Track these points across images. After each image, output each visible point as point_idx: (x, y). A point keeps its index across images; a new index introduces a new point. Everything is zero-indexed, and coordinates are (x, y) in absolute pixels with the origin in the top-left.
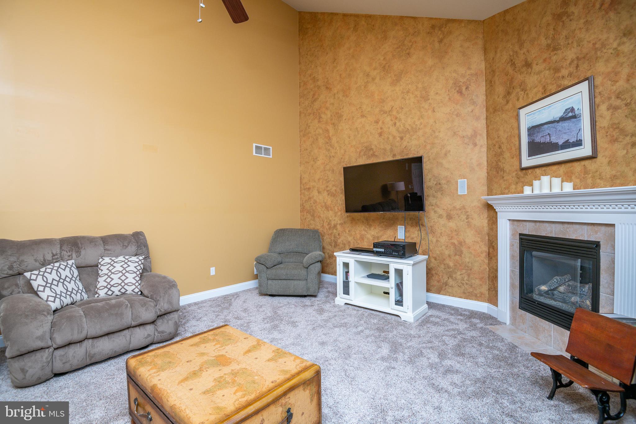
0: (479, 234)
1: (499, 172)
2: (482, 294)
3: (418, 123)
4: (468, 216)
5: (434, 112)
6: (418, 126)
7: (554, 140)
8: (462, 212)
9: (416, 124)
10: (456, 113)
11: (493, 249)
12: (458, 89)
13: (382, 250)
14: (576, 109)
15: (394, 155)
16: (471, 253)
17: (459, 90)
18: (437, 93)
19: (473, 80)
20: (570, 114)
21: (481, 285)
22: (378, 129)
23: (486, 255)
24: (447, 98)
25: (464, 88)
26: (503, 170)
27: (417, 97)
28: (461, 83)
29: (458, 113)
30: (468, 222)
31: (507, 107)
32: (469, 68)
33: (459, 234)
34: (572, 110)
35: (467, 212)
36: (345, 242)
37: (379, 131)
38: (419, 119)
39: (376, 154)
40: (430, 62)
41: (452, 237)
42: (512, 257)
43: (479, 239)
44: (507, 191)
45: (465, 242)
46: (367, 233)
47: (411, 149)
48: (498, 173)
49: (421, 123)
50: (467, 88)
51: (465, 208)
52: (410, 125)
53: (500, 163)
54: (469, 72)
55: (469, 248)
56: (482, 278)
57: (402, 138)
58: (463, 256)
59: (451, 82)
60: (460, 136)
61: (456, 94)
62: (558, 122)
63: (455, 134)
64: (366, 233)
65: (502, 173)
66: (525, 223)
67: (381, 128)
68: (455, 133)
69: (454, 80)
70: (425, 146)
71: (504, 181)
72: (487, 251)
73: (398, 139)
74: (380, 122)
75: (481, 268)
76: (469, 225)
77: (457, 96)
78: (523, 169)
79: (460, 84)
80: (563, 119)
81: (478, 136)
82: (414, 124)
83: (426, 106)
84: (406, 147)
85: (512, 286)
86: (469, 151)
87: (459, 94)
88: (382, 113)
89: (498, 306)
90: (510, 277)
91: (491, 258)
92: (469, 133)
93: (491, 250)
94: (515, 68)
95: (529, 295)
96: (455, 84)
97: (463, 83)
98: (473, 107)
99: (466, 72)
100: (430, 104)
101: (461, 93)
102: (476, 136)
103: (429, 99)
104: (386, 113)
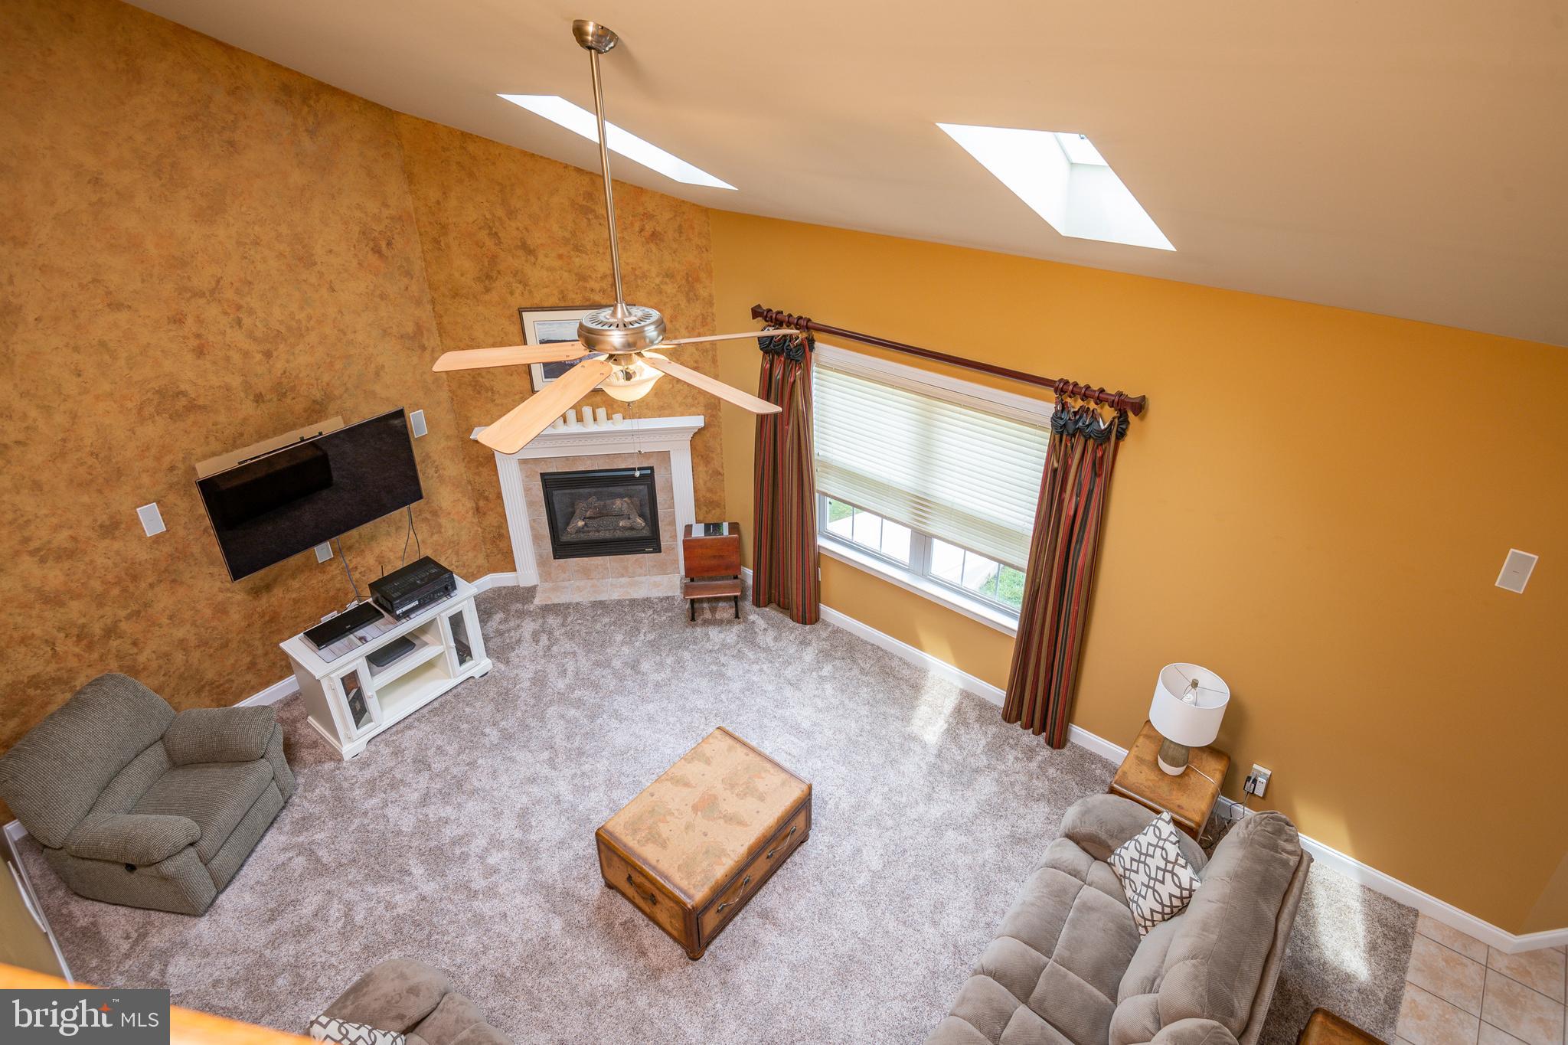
0: (458, 487)
1: (483, 392)
2: (479, 567)
3: (302, 316)
4: (437, 467)
5: (333, 290)
6: (304, 323)
8: (426, 466)
9: (296, 318)
10: (378, 292)
11: (487, 500)
12: (371, 244)
13: (415, 604)
16: (453, 520)
17: (375, 246)
18: (331, 251)
19: (396, 229)
21: (475, 556)
22: (185, 337)
23: (474, 513)
24: (355, 263)
25: (383, 244)
26: (492, 390)
27: (285, 256)
28: (376, 234)
29: (382, 292)
30: (439, 476)
32: (386, 205)
33: (430, 501)
35: (435, 461)
37: (193, 343)
38: (302, 308)
39: (201, 402)
40: (297, 177)
42: (530, 504)
43: (460, 495)
45: (441, 508)
47: (301, 375)
48: (479, 393)
49: (309, 318)
50: (389, 244)
51: (430, 457)
52: (281, 322)
53: (482, 380)
54: (386, 212)
55: (449, 514)
56: (475, 546)
57: (268, 355)
58: (443, 530)
59: (357, 229)
60: (395, 336)
61: (370, 255)
63: (385, 333)
64: (229, 595)
65: (490, 394)
66: (550, 461)
67: (198, 336)
68: (385, 331)
69: (362, 225)
70: (331, 364)
71: (497, 405)
72: (474, 505)
73: (259, 357)
74: (190, 321)
75: (471, 534)
76: (442, 480)
77: (373, 259)
78: (534, 392)
79: (373, 235)
81: (425, 332)
82: (293, 319)
83: (313, 280)
84: (285, 372)
85: (536, 538)
86: (415, 360)
87: (377, 255)
88: (188, 295)
89: (515, 570)
90: (532, 528)
91: (484, 514)
92: (410, 328)
93: (481, 503)
94: (499, 243)
95: (564, 538)
96: (364, 234)
97: (380, 233)
98: (406, 280)
99: (380, 212)
100: (321, 274)
101: (377, 251)
102: (422, 332)
103: (315, 264)
104: (202, 295)
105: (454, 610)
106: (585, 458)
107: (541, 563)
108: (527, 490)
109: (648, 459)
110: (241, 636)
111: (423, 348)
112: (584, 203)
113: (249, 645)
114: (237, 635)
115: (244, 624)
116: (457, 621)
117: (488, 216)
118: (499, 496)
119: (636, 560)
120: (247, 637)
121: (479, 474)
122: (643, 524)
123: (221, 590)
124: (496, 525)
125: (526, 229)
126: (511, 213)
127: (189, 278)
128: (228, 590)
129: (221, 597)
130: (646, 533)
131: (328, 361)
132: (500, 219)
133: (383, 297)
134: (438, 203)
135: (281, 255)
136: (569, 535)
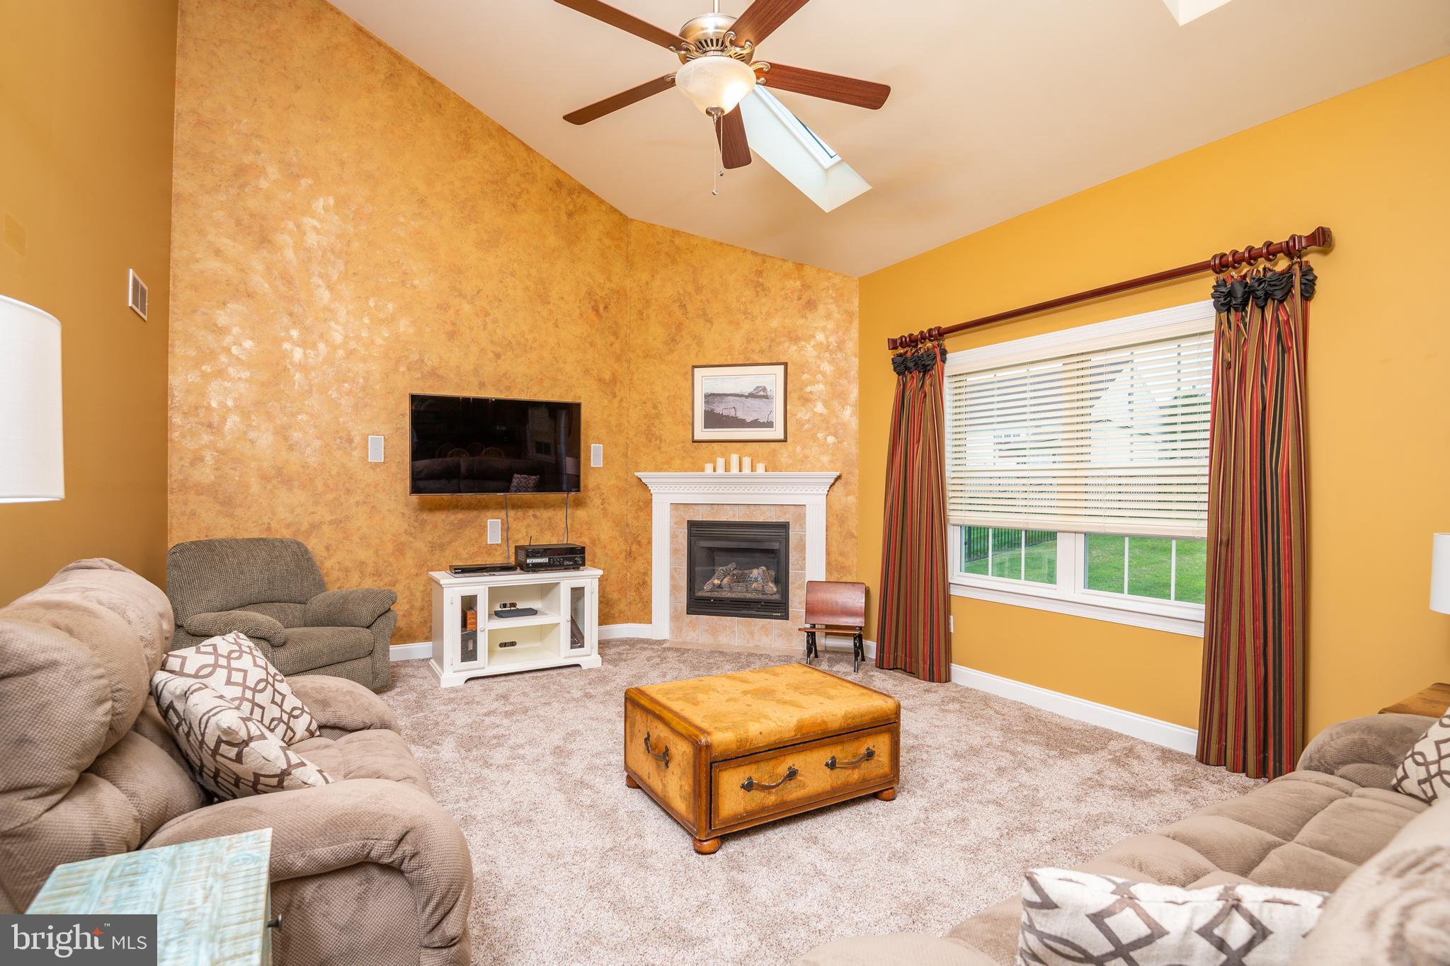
0: (617, 526)
1: (653, 440)
2: (621, 612)
3: (530, 337)
4: (603, 500)
5: (557, 326)
6: (530, 342)
7: (740, 415)
8: (595, 494)
9: (525, 337)
10: (589, 340)
11: (640, 545)
12: (593, 303)
13: (545, 560)
14: (768, 390)
15: (482, 385)
16: (607, 554)
17: (596, 305)
18: (562, 298)
19: (614, 298)
20: (762, 393)
21: (619, 600)
22: (445, 322)
23: (626, 556)
24: (578, 311)
25: (601, 307)
26: (660, 438)
27: (529, 291)
28: (598, 297)
29: (593, 341)
30: (603, 509)
31: (669, 358)
32: (610, 280)
33: (591, 528)
34: (764, 389)
35: (603, 494)
36: (348, 564)
37: (449, 328)
38: (531, 331)
39: (441, 372)
40: (552, 241)
41: (581, 533)
42: (674, 552)
43: (618, 534)
44: (666, 467)
45: (598, 539)
46: (414, 538)
47: (517, 381)
48: (650, 441)
49: (535, 340)
50: (606, 308)
51: (599, 488)
52: (514, 336)
53: (654, 429)
54: (608, 285)
55: (605, 547)
56: (621, 589)
57: (498, 356)
58: (596, 560)
59: (584, 289)
60: (594, 377)
61: (590, 311)
62: (747, 397)
63: (587, 372)
64: (411, 539)
65: (658, 441)
66: (696, 507)
67: (454, 324)
68: (587, 370)
69: (589, 288)
70: (541, 380)
71: (662, 453)
72: (628, 548)
73: (491, 355)
74: (452, 312)
75: (620, 576)
76: (605, 513)
77: (591, 314)
78: (694, 442)
79: (596, 298)
80: (751, 396)
81: (618, 384)
82: (523, 336)
83: (545, 313)
84: (505, 374)
85: (674, 588)
86: (606, 402)
87: (595, 313)
88: (457, 293)
89: (651, 623)
90: (672, 577)
91: (635, 559)
92: (607, 376)
93: (634, 547)
94: (686, 313)
95: (699, 594)
96: (589, 294)
97: (601, 297)
98: (612, 339)
99: (605, 283)
100: (551, 312)
101: (596, 309)
102: (616, 383)
103: (549, 303)
104: (465, 297)
105: (577, 583)
106: (728, 507)
107: (675, 618)
108: (673, 536)
109: (785, 513)
110: (407, 581)
111: (615, 396)
112: (755, 279)
113: (411, 594)
114: (406, 579)
115: (414, 571)
116: (577, 594)
117: (681, 292)
118: (650, 542)
119: (763, 626)
120: (412, 586)
121: (637, 518)
122: (775, 589)
123: (406, 532)
124: (642, 571)
125: (708, 301)
126: (698, 289)
127: (460, 282)
128: (411, 534)
129: (404, 538)
130: (777, 597)
131: (540, 376)
132: (690, 294)
133: (592, 344)
134: (647, 283)
135: (527, 288)
136: (706, 590)
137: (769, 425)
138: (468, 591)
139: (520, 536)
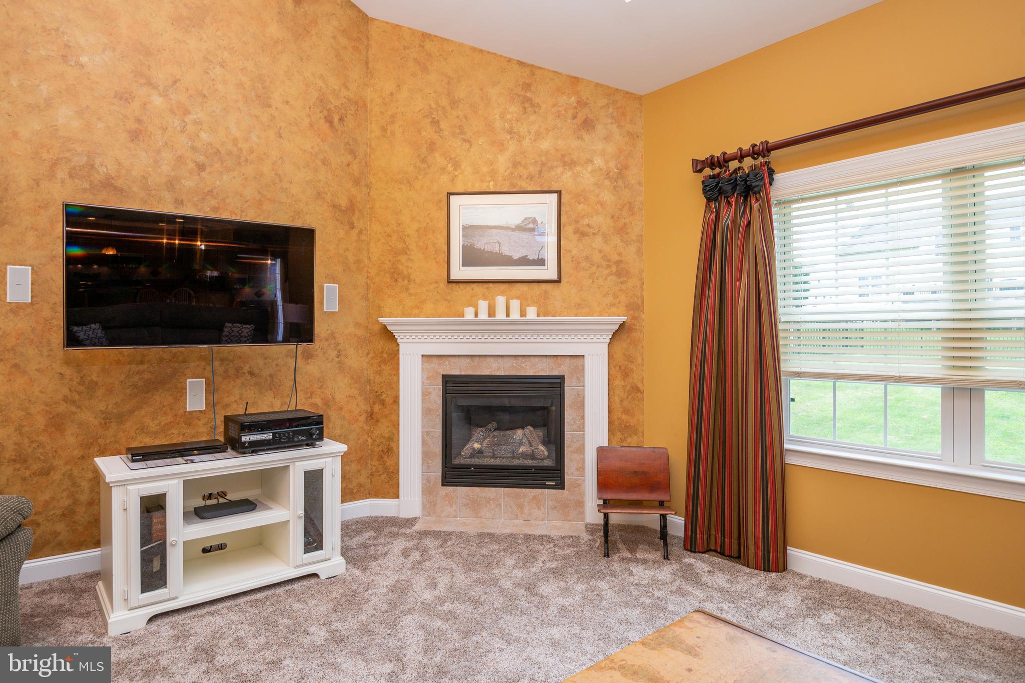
0: (356, 383)
1: (400, 280)
2: (360, 485)
3: (244, 146)
4: (339, 351)
5: (281, 137)
6: (245, 153)
7: (506, 251)
8: (329, 345)
9: (239, 145)
10: (321, 157)
11: (383, 404)
12: (326, 113)
13: (267, 436)
14: (539, 222)
15: (179, 202)
16: (344, 418)
17: (329, 116)
18: (287, 102)
19: (351, 110)
20: (531, 226)
21: (359, 471)
22: (126, 117)
23: (367, 418)
24: (307, 121)
25: (336, 118)
26: (408, 278)
27: (244, 89)
28: (332, 106)
29: (326, 158)
30: (339, 362)
31: (419, 183)
32: (346, 87)
33: (324, 386)
34: (534, 221)
35: (338, 344)
37: (132, 125)
38: (246, 139)
39: (119, 183)
40: (275, 30)
41: (312, 393)
42: (427, 412)
43: (356, 392)
44: (416, 311)
45: (334, 399)
46: (78, 407)
47: (227, 201)
48: (396, 281)
49: (251, 151)
50: (341, 120)
51: (334, 338)
52: (223, 144)
53: (400, 267)
54: (344, 93)
55: (341, 409)
56: (361, 458)
57: (201, 167)
59: (315, 94)
60: (328, 202)
61: (322, 121)
62: (513, 230)
63: (319, 195)
64: (73, 409)
65: (406, 282)
66: (453, 360)
67: (139, 121)
68: (319, 194)
69: (320, 93)
70: (260, 203)
71: (410, 295)
72: (369, 409)
73: (191, 165)
74: (136, 104)
75: (360, 442)
76: (341, 367)
77: (325, 127)
78: (450, 282)
79: (329, 107)
80: (519, 228)
81: (356, 212)
82: (236, 145)
83: (264, 119)
84: (211, 191)
85: (426, 455)
86: (342, 233)
87: (328, 124)
88: (143, 81)
89: (398, 497)
90: (424, 443)
91: (377, 421)
92: (343, 202)
93: (377, 408)
94: (439, 131)
95: (456, 461)
96: (321, 101)
97: (336, 107)
98: (349, 158)
99: (340, 90)
100: (273, 118)
101: (330, 122)
102: (354, 210)
103: (270, 106)
104: (155, 87)
105: (313, 465)
106: (492, 359)
107: (427, 491)
108: (425, 394)
109: (560, 366)
110: (69, 467)
111: (352, 226)
112: (522, 93)
113: (74, 484)
114: (66, 464)
115: (77, 453)
116: (313, 480)
117: (433, 106)
118: (396, 401)
119: (534, 497)
120: (75, 472)
121: (379, 373)
122: (546, 453)
123: (65, 399)
124: (386, 435)
125: (466, 118)
126: (454, 103)
127: (149, 67)
128: (73, 402)
129: (63, 408)
130: (548, 463)
131: (258, 198)
132: (444, 108)
133: (325, 162)
134: (392, 94)
135: (241, 85)
136: (463, 457)
137: (541, 262)
138: (152, 489)
139: (232, 399)
